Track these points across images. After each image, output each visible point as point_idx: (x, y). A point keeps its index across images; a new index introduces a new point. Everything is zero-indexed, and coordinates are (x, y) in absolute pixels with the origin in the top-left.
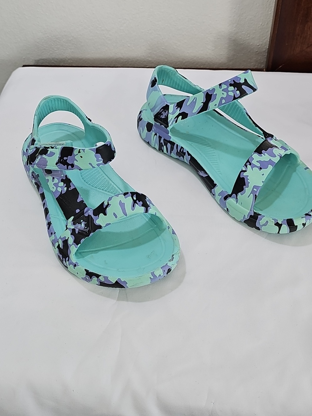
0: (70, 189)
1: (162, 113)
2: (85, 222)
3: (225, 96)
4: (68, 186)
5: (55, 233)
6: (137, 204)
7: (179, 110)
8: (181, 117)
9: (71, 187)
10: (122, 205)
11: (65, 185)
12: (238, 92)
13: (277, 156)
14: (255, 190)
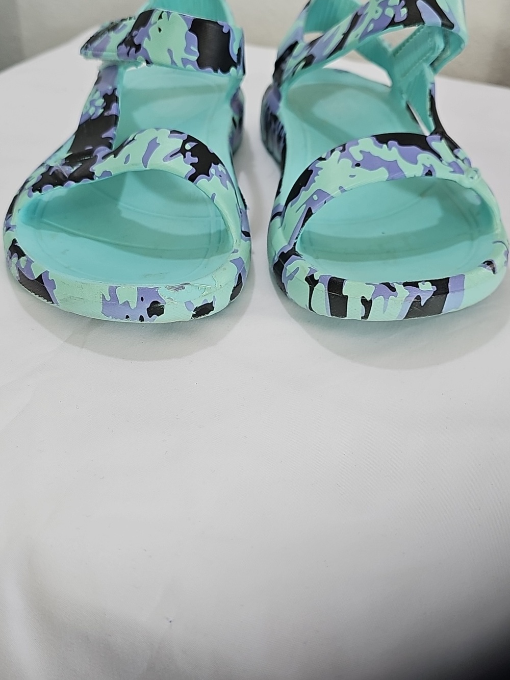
0: (106, 114)
3: (377, 16)
7: (308, 51)
8: (303, 64)
9: (110, 110)
10: (153, 146)
11: (104, 106)
12: (404, 11)
13: (420, 163)
14: (315, 197)
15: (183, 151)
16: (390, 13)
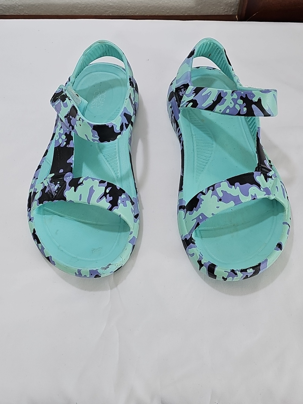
0: (67, 146)
1: (182, 90)
2: (60, 186)
3: (231, 106)
4: (68, 142)
5: (37, 178)
6: (105, 198)
7: (194, 95)
8: (191, 104)
9: (69, 144)
10: (92, 191)
11: (66, 140)
12: (245, 109)
13: (250, 195)
14: (201, 217)
15: (105, 194)
16: (238, 108)
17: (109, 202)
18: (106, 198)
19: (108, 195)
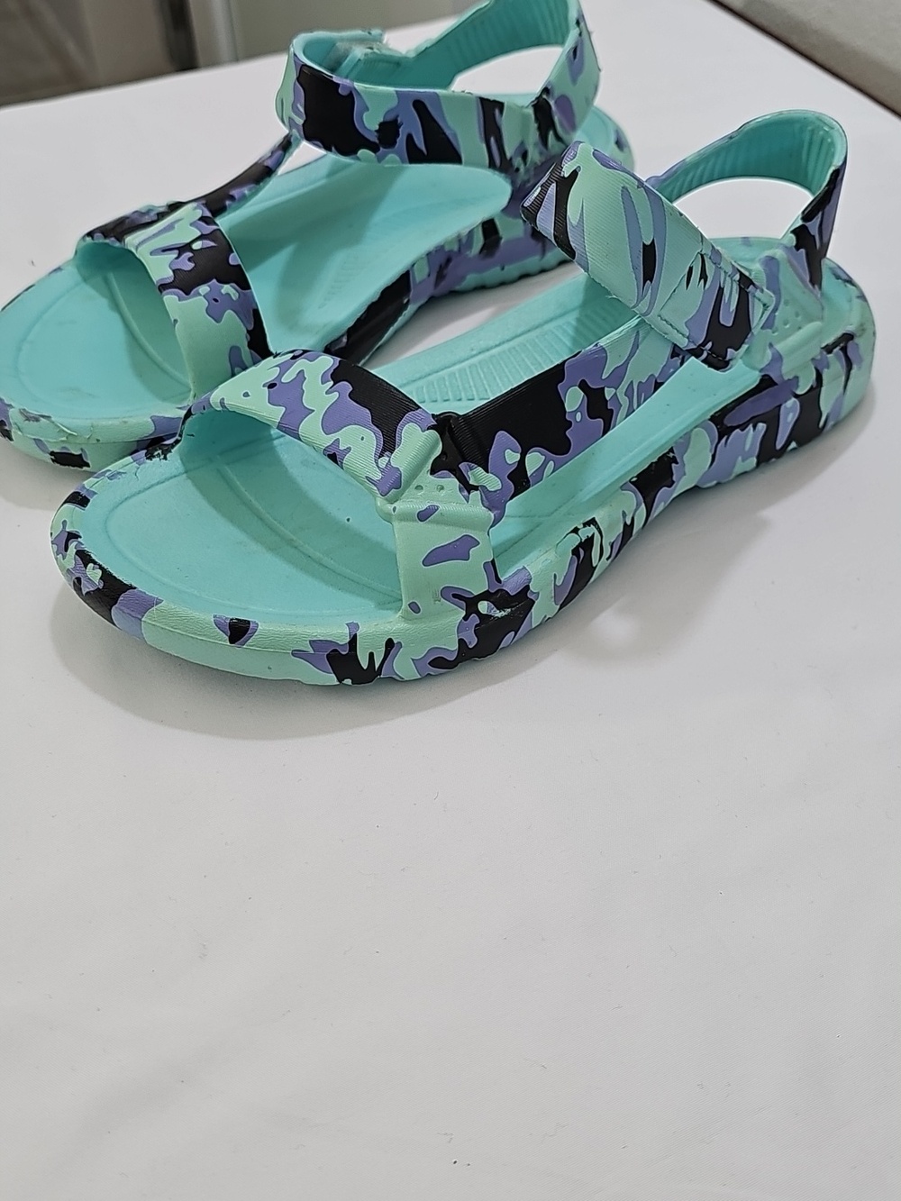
17: (174, 271)
18: (177, 258)
19: (191, 254)
